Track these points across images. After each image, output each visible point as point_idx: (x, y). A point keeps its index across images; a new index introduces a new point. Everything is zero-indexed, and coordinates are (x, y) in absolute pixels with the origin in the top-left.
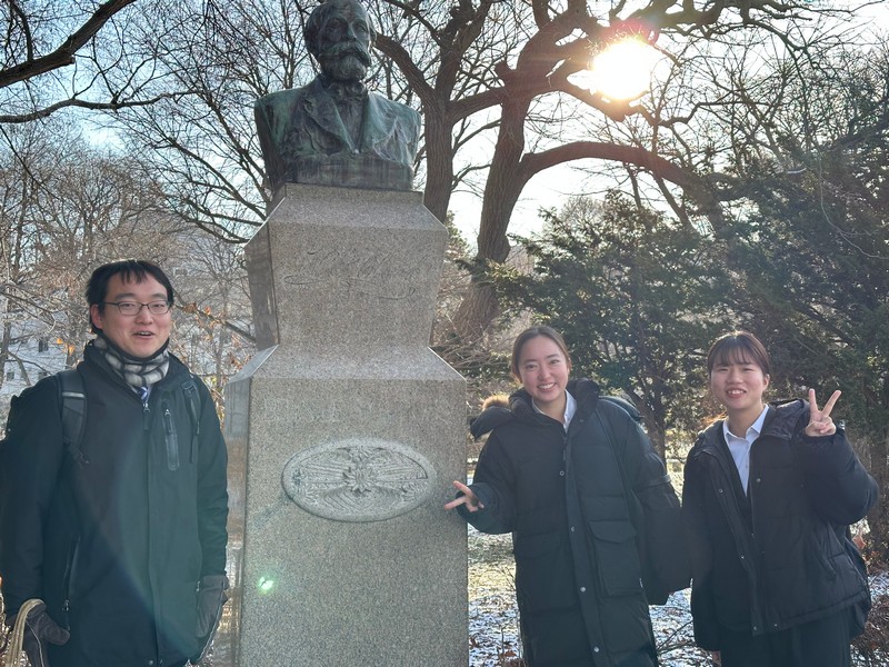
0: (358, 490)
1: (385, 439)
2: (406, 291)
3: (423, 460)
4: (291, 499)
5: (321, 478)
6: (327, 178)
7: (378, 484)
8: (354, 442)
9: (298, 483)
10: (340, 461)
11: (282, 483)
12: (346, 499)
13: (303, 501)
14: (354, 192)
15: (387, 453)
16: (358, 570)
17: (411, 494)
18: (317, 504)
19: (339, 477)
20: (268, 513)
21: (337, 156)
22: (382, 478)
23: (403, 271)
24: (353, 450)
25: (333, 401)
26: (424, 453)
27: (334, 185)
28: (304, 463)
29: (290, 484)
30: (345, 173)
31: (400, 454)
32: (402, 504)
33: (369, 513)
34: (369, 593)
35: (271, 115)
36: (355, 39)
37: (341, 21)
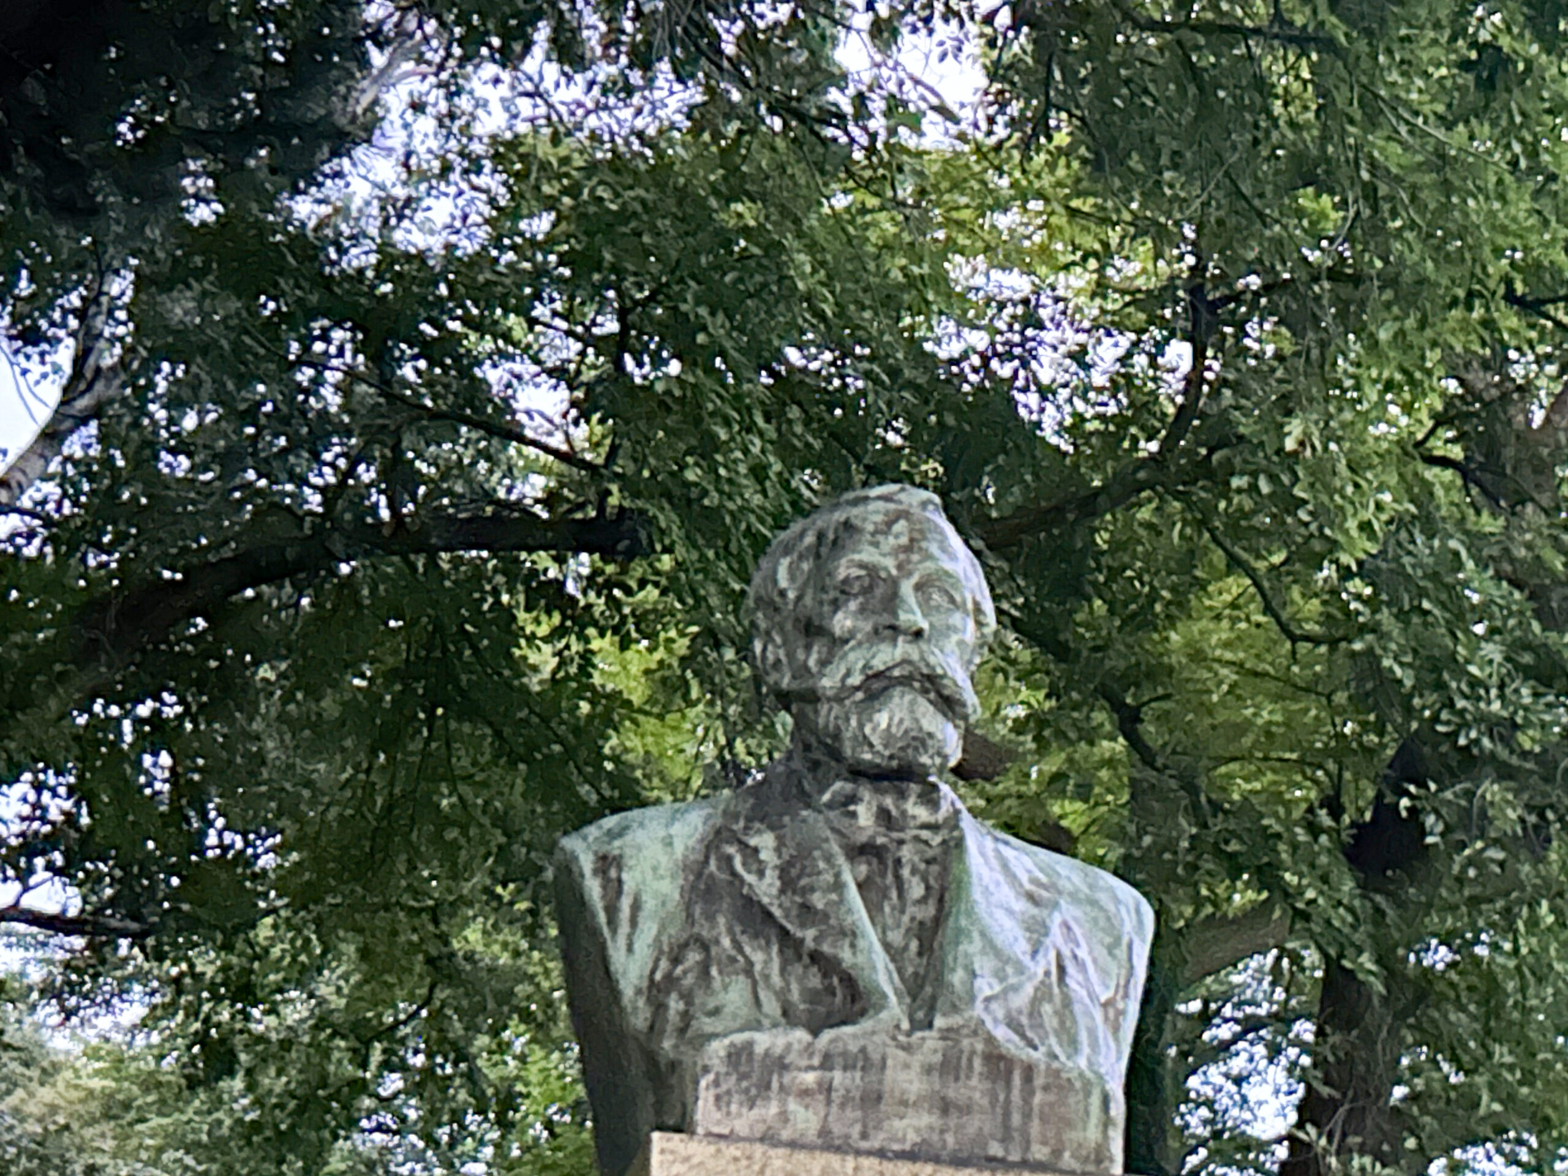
21: (845, 1036)
35: (614, 889)
36: (918, 634)
37: (872, 570)
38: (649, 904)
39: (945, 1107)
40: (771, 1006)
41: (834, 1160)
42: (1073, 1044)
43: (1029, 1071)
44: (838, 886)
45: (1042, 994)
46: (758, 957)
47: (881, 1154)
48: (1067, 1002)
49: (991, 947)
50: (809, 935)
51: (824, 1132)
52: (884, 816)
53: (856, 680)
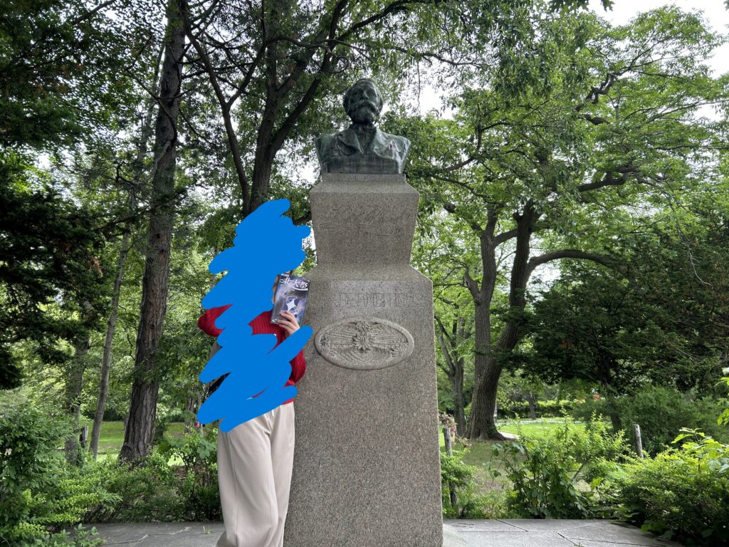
0: (362, 349)
1: (380, 318)
2: (394, 231)
3: (404, 330)
4: (320, 354)
5: (339, 342)
7: (374, 345)
8: (359, 319)
9: (323, 344)
10: (352, 330)
11: (314, 344)
12: (355, 355)
13: (327, 355)
15: (381, 326)
16: (363, 401)
17: (396, 352)
18: (336, 357)
19: (350, 340)
21: (353, 156)
22: (379, 342)
23: (392, 218)
26: (405, 326)
28: (328, 332)
29: (319, 344)
31: (389, 327)
32: (391, 358)
33: (369, 364)
34: (370, 416)
36: (367, 98)
37: (360, 90)
43: (383, 160)
50: (349, 144)
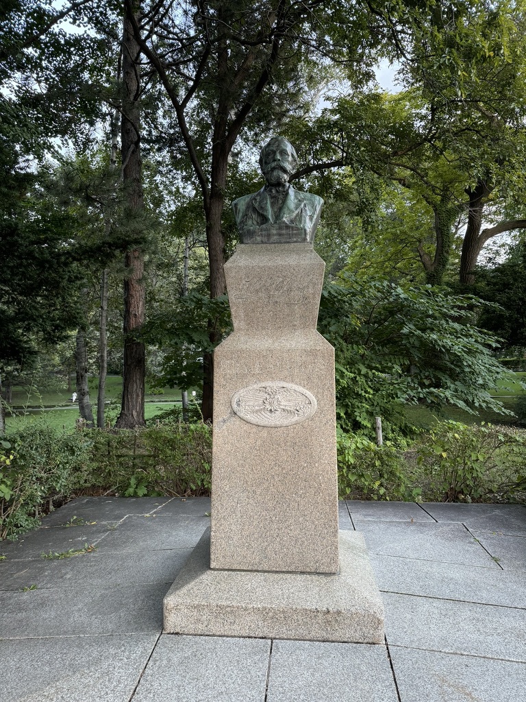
0: (271, 410)
1: (287, 382)
2: (302, 299)
3: (309, 393)
4: (236, 414)
5: (251, 403)
6: (259, 239)
7: (282, 407)
8: (268, 384)
9: (238, 405)
10: (262, 394)
11: (231, 405)
12: (265, 414)
13: (242, 415)
14: (273, 245)
15: (288, 390)
16: (272, 453)
17: (301, 413)
18: (249, 417)
19: (261, 402)
20: (224, 421)
21: (264, 226)
22: (285, 403)
23: (299, 288)
24: (268, 388)
25: (258, 362)
26: (309, 389)
27: (262, 242)
28: (242, 395)
29: (235, 406)
30: (269, 236)
31: (295, 390)
32: (296, 418)
33: (278, 423)
35: (236, 208)
36: (279, 160)
37: (272, 151)
38: (241, 210)
39: (280, 235)
40: (255, 223)
41: (263, 245)
42: (300, 222)
43: (292, 227)
44: (266, 203)
45: (297, 215)
46: (254, 216)
47: (270, 243)
48: (301, 216)
49: (288, 208)
50: (261, 212)
51: (262, 241)
52: (277, 192)
53: (269, 169)
